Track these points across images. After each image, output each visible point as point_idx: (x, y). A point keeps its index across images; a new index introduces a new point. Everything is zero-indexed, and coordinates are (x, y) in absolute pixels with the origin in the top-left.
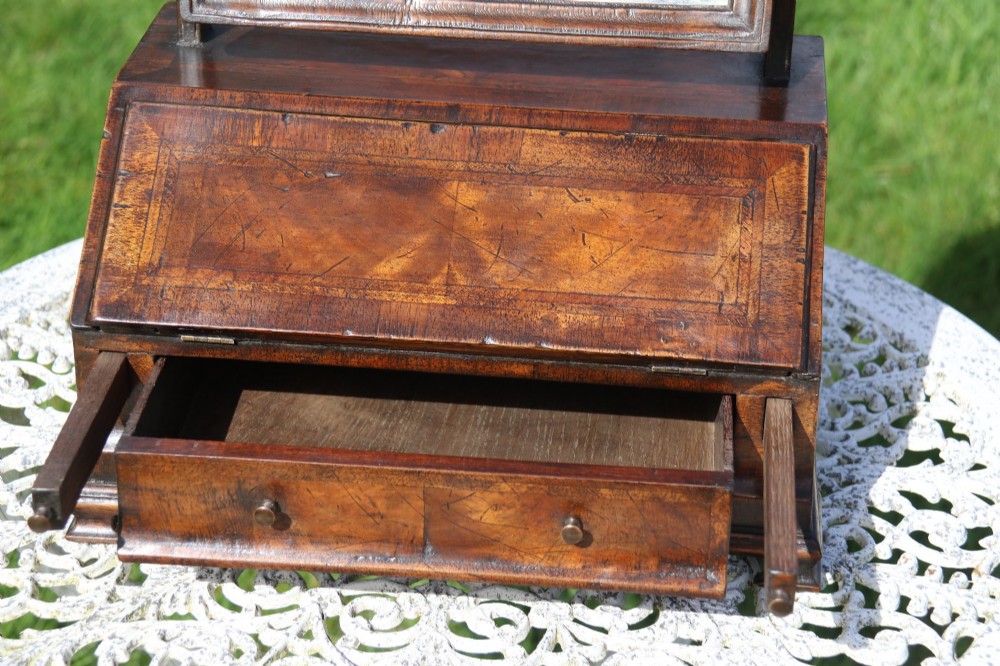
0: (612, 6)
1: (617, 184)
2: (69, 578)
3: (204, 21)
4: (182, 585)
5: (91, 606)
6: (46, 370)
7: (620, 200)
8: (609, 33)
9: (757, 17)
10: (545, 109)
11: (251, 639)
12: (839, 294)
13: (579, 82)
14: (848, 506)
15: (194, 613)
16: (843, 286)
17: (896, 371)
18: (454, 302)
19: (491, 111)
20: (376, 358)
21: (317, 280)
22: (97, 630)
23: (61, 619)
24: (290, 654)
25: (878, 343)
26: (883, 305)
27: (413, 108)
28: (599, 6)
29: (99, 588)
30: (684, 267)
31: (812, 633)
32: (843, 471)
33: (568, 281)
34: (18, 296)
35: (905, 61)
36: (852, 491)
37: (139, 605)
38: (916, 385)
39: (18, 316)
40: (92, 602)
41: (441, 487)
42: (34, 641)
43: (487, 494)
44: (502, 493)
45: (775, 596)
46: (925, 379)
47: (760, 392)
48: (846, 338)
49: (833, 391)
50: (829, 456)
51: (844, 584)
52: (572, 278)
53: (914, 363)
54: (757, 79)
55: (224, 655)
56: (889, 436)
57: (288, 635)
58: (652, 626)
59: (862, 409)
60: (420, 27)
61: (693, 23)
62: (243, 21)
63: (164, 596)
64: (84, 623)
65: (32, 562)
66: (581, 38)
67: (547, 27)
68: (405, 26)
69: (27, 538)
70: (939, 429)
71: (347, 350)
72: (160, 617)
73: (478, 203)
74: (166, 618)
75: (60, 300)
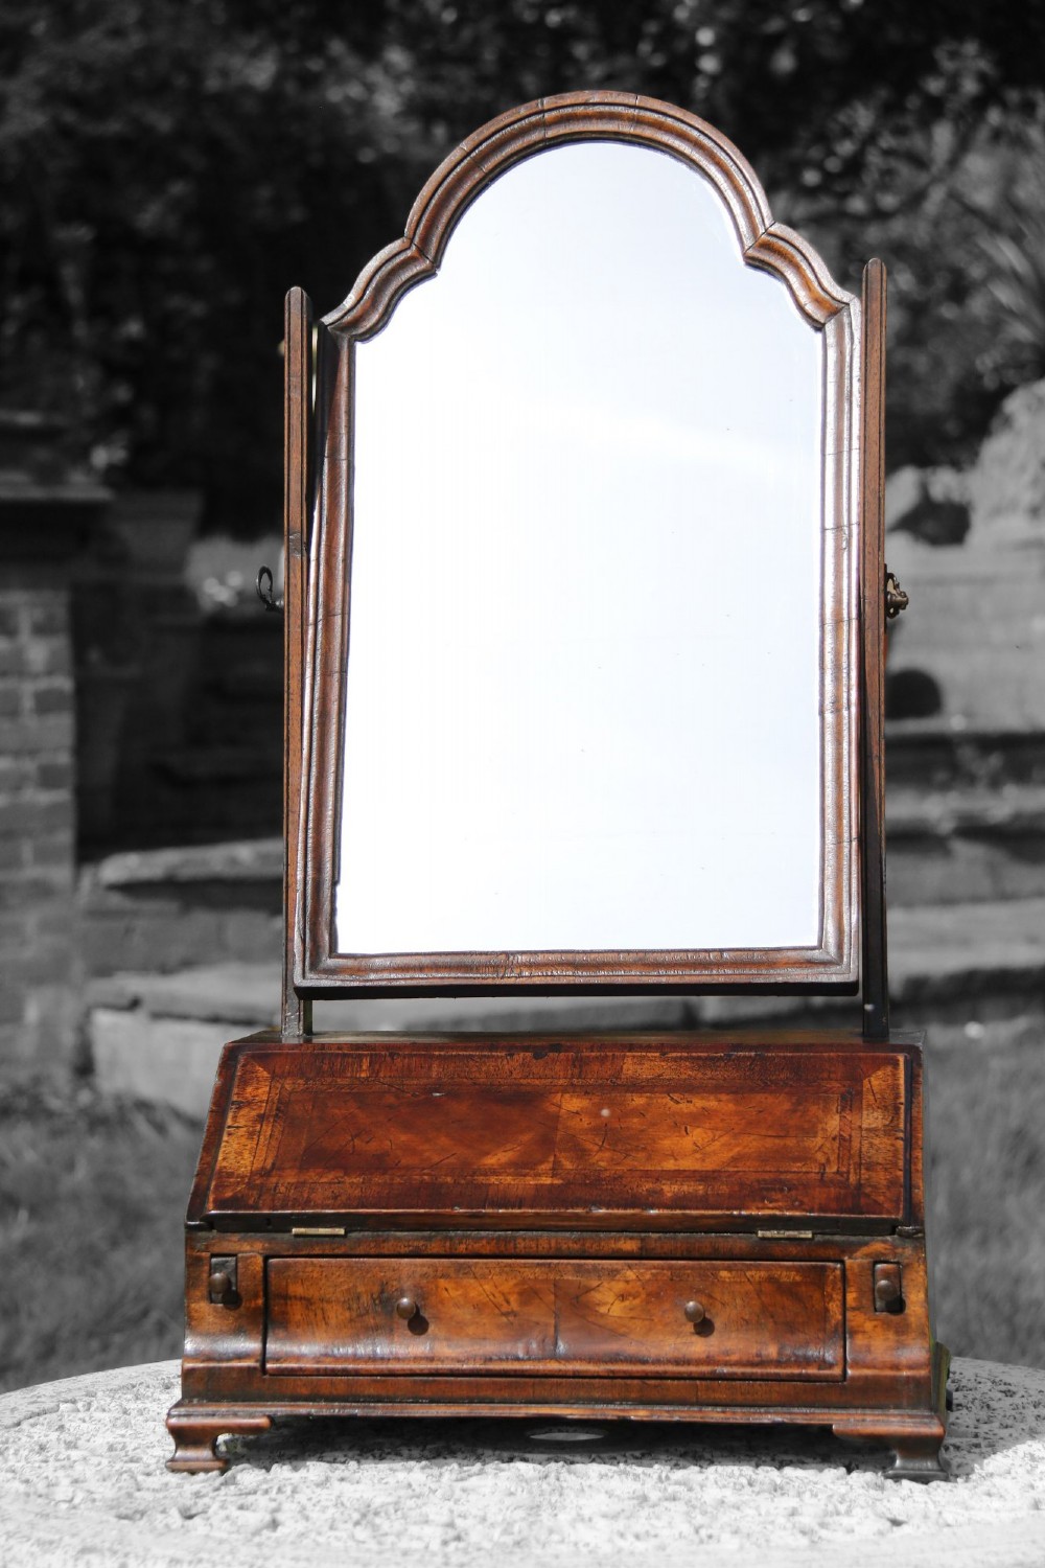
0: (707, 951)
1: (717, 1090)
3: (315, 984)
7: (720, 1101)
8: (704, 973)
9: (845, 952)
18: (560, 1182)
20: (484, 1242)
21: (425, 1171)
30: (785, 1146)
33: (672, 1161)
41: (570, 1278)
43: (613, 1283)
44: (627, 1282)
47: (867, 1255)
52: (676, 1160)
60: (523, 978)
61: (784, 961)
62: (352, 983)
67: (645, 970)
71: (456, 1236)
73: (582, 1108)
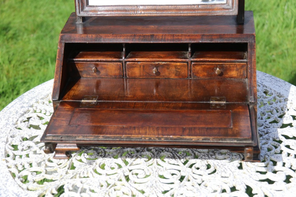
0: (194, 5)
2: (55, 169)
3: (83, 16)
4: (85, 169)
5: (61, 175)
6: (44, 115)
8: (194, 12)
9: (234, 6)
10: (177, 34)
11: (105, 182)
12: (262, 83)
13: (186, 27)
14: (267, 139)
15: (89, 176)
16: (263, 81)
17: (279, 103)
19: (163, 36)
22: (64, 182)
23: (54, 179)
24: (116, 185)
25: (273, 96)
26: (274, 85)
27: (141, 36)
28: (191, 5)
29: (63, 171)
31: (259, 173)
32: (265, 130)
34: (35, 96)
35: (278, 23)
36: (268, 135)
37: (74, 174)
38: (285, 106)
39: (35, 101)
40: (62, 174)
42: (47, 185)
45: (247, 155)
46: (287, 105)
48: (264, 95)
49: (261, 109)
50: (261, 126)
51: (267, 160)
53: (284, 101)
54: (235, 23)
55: (98, 186)
56: (278, 120)
57: (115, 180)
58: (215, 173)
59: (270, 113)
60: (142, 14)
61: (217, 8)
62: (93, 15)
63: (81, 172)
64: (60, 180)
65: (45, 165)
66: (186, 14)
67: (177, 12)
68: (138, 14)
69: (43, 159)
70: (291, 118)
72: (80, 177)
74: (81, 178)
75: (46, 96)
